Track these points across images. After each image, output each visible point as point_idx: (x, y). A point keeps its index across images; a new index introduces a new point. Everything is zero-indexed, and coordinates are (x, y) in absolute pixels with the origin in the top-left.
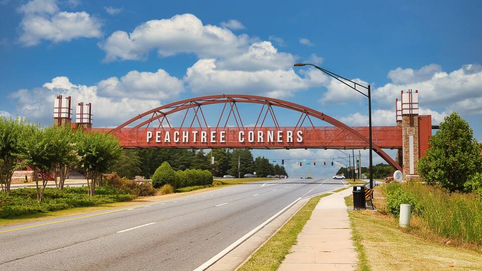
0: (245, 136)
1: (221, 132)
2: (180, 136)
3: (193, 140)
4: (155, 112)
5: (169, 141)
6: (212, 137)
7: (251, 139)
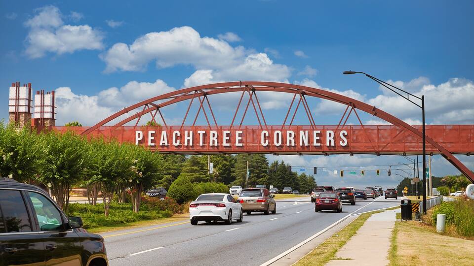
0: (270, 137)
1: (237, 133)
2: (181, 137)
3: (199, 142)
4: (146, 105)
5: (166, 144)
6: (225, 138)
7: (278, 142)
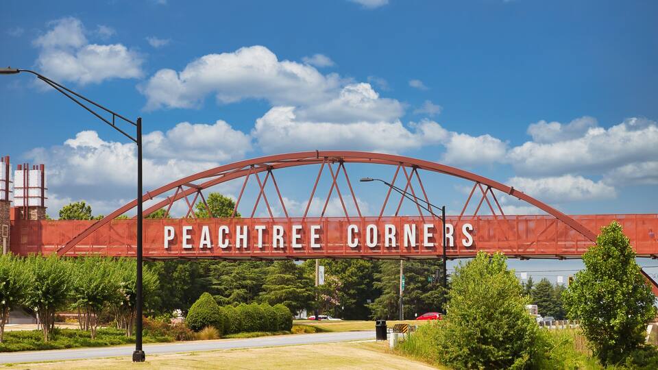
0: (359, 235)
1: (313, 228)
2: (230, 235)
3: (256, 242)
4: (180, 187)
5: (209, 246)
6: (295, 236)
7: (372, 242)
